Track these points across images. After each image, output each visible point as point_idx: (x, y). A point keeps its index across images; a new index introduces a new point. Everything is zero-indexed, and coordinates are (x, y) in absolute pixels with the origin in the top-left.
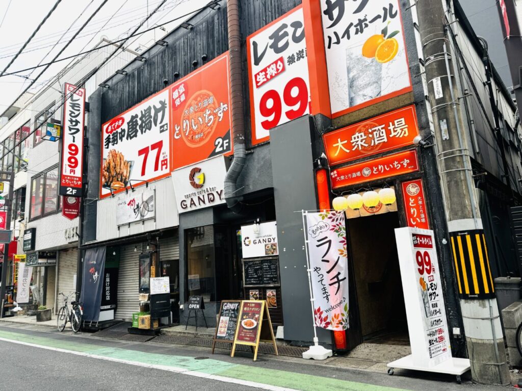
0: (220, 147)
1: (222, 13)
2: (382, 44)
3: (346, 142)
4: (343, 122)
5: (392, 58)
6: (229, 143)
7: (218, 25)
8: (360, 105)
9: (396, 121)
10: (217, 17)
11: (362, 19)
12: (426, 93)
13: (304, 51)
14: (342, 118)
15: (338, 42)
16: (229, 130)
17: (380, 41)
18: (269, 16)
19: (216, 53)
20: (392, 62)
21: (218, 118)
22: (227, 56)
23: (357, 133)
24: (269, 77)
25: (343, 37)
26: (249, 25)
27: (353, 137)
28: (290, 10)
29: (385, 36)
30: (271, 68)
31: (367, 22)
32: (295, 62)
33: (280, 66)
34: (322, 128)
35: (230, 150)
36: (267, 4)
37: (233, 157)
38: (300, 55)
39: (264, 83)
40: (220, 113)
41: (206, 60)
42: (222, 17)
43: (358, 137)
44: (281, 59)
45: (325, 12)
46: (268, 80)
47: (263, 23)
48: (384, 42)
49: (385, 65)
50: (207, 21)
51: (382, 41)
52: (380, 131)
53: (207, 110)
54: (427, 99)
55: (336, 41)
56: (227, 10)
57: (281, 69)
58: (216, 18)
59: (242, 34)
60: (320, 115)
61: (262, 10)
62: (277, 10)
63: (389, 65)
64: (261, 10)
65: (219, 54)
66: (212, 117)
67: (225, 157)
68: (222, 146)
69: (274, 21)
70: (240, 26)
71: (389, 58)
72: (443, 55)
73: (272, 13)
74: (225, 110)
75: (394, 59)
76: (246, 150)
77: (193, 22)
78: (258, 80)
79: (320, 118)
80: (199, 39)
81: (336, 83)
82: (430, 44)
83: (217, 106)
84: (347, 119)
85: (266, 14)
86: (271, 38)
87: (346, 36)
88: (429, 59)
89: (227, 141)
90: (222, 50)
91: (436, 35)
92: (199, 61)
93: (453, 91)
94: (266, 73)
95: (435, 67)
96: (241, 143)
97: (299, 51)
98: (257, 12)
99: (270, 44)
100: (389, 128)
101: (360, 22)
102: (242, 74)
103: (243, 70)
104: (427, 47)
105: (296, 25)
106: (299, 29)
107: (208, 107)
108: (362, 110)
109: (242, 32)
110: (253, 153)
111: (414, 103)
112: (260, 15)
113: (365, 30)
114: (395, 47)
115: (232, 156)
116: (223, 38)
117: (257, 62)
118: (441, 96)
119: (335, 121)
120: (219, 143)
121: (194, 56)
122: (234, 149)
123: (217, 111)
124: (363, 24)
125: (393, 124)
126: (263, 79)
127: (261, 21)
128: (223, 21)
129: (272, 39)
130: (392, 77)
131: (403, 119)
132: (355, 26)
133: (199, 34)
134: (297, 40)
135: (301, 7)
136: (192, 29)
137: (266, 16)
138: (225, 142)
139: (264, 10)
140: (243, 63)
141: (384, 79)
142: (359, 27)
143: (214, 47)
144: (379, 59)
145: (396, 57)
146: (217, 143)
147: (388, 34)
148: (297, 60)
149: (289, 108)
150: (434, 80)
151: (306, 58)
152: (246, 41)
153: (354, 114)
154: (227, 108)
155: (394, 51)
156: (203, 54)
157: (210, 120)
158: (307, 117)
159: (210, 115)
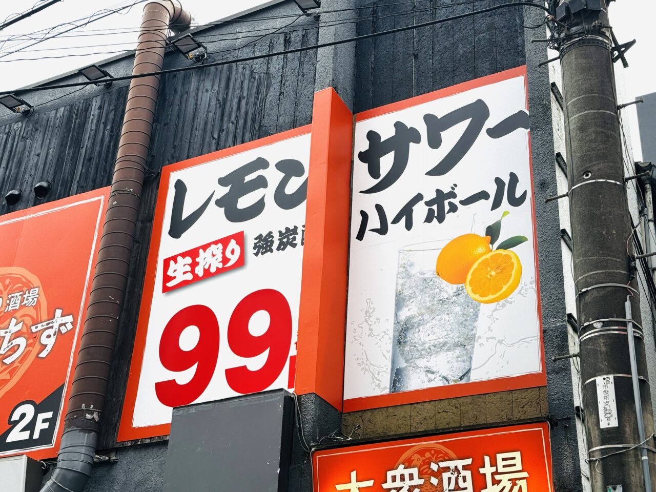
0: (23, 430)
1: (114, 97)
2: (484, 257)
3: (370, 483)
4: (371, 426)
5: (505, 296)
6: (52, 421)
7: (98, 121)
8: (417, 392)
9: (500, 457)
10: (98, 104)
11: (446, 190)
12: (578, 401)
13: (299, 231)
14: (368, 415)
15: (383, 230)
16: (62, 387)
17: (480, 250)
18: (227, 133)
19: (75, 185)
20: (504, 306)
21: (37, 347)
22: (102, 198)
23: (402, 466)
24: (199, 271)
25: (395, 221)
26: (175, 140)
27: (390, 474)
28: (281, 131)
29: (492, 242)
30: (209, 251)
31: (456, 201)
32: (272, 251)
33: (233, 252)
34: (314, 432)
35: (49, 442)
36: (228, 104)
37: (55, 465)
38: (287, 238)
39: (184, 284)
40: (49, 336)
41: (43, 195)
42: (112, 107)
43: (402, 478)
44: (239, 238)
45: (363, 157)
46: (196, 279)
47: (210, 144)
48: (491, 254)
49: (485, 310)
50: (71, 107)
51: (485, 252)
52: (459, 473)
53: (14, 321)
54: (579, 416)
55: (378, 226)
56: (127, 94)
57: (234, 259)
58: (96, 103)
59: (153, 156)
60: (313, 398)
61: (215, 113)
62: (249, 122)
63: (496, 310)
64: (211, 115)
65: (82, 189)
66: (22, 341)
67: (30, 462)
68: (31, 427)
69: (238, 146)
70: (152, 138)
71: (498, 294)
72: (624, 324)
73: (236, 128)
74: (63, 329)
75: (509, 299)
76: (97, 452)
77: (34, 100)
78: (170, 273)
79: (313, 406)
80: (40, 142)
81: (365, 325)
82: (595, 294)
83: (44, 315)
84: (380, 423)
85: (222, 126)
86: (222, 182)
87: (404, 219)
88: (591, 327)
89: (49, 415)
90: (94, 181)
91: (609, 275)
92: (26, 194)
93: (643, 417)
94: (194, 260)
95: (603, 349)
96: (84, 430)
97: (287, 229)
98: (201, 115)
99: (217, 196)
100: (482, 471)
101: (441, 197)
102: (130, 251)
103: (136, 241)
104: (588, 298)
105: (290, 168)
106: (294, 178)
107: (18, 315)
108: (419, 406)
109: (154, 153)
110: (115, 462)
111: (548, 418)
112: (206, 124)
113: (449, 217)
114: (513, 272)
115: (52, 462)
116: (103, 155)
117: (177, 230)
118: (614, 423)
119: (349, 419)
120: (23, 416)
121: (16, 179)
122: (63, 445)
123: (40, 327)
124: (446, 202)
125: (494, 463)
126: (185, 273)
127: (207, 140)
128: (111, 116)
129: (226, 186)
130: (500, 342)
131: (517, 455)
132: (427, 203)
133: (41, 129)
134: (285, 201)
135: (309, 132)
136: (26, 114)
137: (221, 130)
138: (41, 416)
139: (218, 115)
140: (139, 224)
141: (480, 341)
142: (435, 207)
143: (74, 168)
144: (474, 291)
145: (514, 295)
146: (15, 417)
147: (502, 238)
148: (278, 249)
149: (237, 361)
150: (599, 380)
151: (300, 249)
152: (159, 174)
153: (401, 412)
154: (70, 326)
155: (511, 281)
156: (41, 180)
157: (14, 349)
158: (280, 397)
159: (18, 335)
